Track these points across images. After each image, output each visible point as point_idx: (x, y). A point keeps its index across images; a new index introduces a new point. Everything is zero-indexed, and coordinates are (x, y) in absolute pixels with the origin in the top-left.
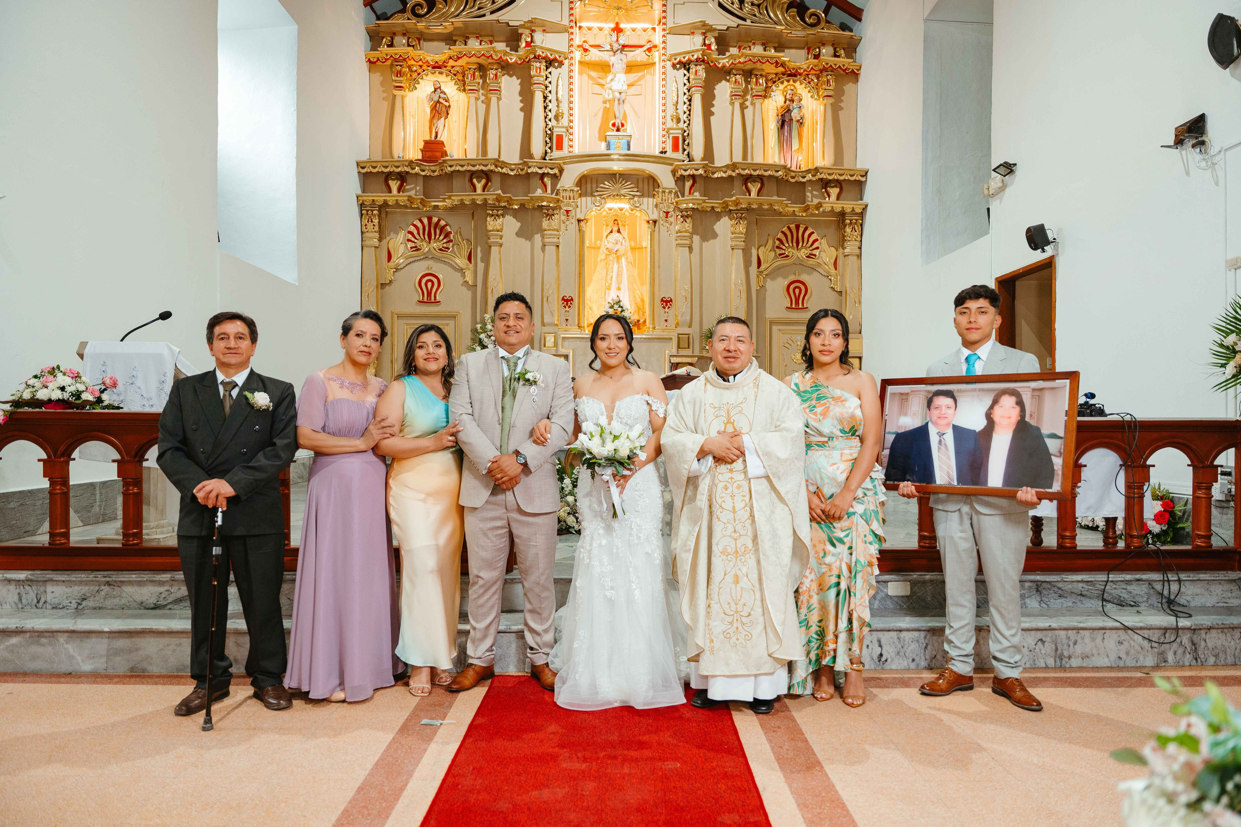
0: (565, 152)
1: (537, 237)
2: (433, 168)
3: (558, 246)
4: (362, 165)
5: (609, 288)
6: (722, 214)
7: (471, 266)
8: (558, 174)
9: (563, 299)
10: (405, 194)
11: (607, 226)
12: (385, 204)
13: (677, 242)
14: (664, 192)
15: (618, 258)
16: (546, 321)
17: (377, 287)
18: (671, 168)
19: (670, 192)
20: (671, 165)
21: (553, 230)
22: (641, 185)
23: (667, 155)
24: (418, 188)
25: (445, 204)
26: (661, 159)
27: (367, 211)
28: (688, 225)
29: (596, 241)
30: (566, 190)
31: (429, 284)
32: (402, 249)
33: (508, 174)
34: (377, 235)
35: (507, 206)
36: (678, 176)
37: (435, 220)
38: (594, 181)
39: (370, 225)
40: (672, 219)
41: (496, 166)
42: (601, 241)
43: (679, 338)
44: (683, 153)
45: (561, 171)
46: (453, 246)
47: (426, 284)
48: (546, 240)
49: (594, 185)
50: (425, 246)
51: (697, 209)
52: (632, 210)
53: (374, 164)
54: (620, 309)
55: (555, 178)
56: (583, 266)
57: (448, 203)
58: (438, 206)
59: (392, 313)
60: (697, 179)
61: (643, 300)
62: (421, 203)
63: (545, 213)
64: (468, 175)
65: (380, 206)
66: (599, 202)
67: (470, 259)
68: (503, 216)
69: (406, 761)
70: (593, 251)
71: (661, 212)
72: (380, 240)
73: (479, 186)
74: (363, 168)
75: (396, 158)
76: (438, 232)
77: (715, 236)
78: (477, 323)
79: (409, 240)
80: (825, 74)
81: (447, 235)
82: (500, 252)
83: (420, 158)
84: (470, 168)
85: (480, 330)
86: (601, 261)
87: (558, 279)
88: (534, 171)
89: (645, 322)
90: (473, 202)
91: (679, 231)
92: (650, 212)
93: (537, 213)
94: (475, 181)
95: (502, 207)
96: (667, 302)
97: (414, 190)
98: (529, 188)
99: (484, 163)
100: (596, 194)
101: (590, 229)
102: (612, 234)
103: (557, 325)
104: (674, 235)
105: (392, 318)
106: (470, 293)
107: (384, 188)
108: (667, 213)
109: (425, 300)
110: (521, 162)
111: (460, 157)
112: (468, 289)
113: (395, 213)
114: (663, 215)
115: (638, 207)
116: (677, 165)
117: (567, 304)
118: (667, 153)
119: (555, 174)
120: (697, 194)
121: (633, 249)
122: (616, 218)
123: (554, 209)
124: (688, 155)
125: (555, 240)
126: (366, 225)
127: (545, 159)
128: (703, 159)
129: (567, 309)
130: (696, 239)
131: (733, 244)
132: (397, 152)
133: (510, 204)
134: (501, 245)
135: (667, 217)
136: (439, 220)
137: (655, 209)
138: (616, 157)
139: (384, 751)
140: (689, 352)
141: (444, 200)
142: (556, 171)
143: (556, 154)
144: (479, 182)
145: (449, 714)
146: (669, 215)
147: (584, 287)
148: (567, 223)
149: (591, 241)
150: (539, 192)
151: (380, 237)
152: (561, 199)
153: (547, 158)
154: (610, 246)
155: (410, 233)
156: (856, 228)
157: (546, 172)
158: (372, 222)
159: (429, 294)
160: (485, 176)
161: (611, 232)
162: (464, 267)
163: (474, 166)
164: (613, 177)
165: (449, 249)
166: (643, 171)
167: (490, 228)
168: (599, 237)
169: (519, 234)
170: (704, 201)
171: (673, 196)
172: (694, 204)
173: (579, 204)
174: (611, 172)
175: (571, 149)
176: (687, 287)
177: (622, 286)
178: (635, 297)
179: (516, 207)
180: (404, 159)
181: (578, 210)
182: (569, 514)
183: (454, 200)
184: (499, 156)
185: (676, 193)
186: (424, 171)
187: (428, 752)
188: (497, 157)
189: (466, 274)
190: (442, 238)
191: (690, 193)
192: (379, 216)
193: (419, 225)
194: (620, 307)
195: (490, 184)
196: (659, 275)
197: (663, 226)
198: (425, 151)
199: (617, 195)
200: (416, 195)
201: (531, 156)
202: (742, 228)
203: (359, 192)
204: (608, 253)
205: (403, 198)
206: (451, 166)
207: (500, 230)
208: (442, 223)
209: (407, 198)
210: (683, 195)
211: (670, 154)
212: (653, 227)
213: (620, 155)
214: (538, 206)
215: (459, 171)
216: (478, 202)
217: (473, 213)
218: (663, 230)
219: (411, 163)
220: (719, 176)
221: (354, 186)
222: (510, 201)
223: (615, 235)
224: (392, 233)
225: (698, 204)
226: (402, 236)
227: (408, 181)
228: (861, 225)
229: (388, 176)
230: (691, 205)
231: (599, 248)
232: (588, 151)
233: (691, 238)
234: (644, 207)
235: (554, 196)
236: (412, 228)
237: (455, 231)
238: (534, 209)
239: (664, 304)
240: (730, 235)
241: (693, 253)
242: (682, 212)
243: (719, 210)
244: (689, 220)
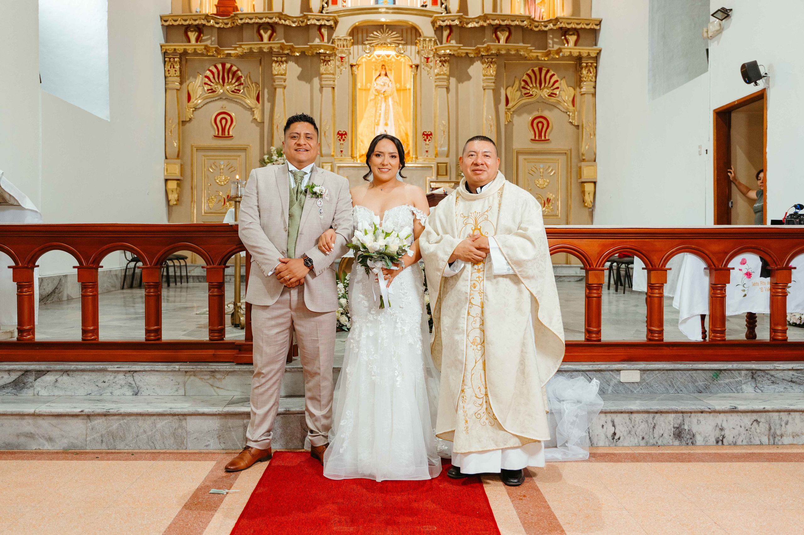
0: (339, 6)
1: (316, 80)
2: (226, 21)
3: (334, 88)
4: (165, 19)
5: (378, 124)
6: (475, 59)
7: (259, 106)
8: (334, 25)
9: (338, 133)
10: (202, 44)
11: (376, 70)
12: (185, 53)
13: (436, 84)
14: (425, 40)
15: (386, 98)
16: (323, 152)
17: (179, 124)
18: (430, 19)
19: (430, 40)
20: (431, 16)
21: (329, 74)
22: (405, 35)
23: (428, 8)
24: (213, 38)
25: (237, 52)
26: (422, 12)
27: (170, 58)
28: (446, 69)
29: (366, 84)
30: (340, 39)
31: (224, 122)
32: (200, 92)
33: (290, 26)
34: (178, 79)
35: (290, 53)
36: (437, 26)
37: (228, 66)
38: (365, 32)
39: (172, 71)
40: (431, 64)
41: (280, 19)
42: (371, 83)
43: (438, 167)
44: (441, 6)
45: (336, 23)
46: (243, 89)
47: (221, 121)
48: (323, 83)
49: (365, 35)
50: (220, 88)
51: (454, 55)
52: (397, 57)
53: (175, 18)
55: (331, 29)
56: (356, 105)
57: (239, 51)
58: (230, 54)
59: (192, 146)
60: (454, 29)
61: (407, 134)
62: (216, 51)
63: (322, 59)
64: (256, 27)
65: (181, 54)
66: (369, 49)
67: (258, 99)
68: (286, 62)
69: (195, 525)
70: (364, 92)
71: (423, 58)
72: (181, 83)
73: (266, 36)
74: (166, 21)
75: (194, 13)
76: (231, 76)
77: (469, 78)
78: (264, 154)
79: (206, 84)
81: (239, 79)
82: (284, 93)
83: (215, 12)
84: (257, 21)
85: (267, 161)
86: (371, 100)
87: (334, 116)
88: (313, 23)
89: (409, 153)
90: (261, 49)
91: (438, 74)
92: (413, 58)
93: (315, 60)
94: (262, 32)
95: (285, 54)
96: (427, 135)
97: (210, 40)
98: (308, 37)
99: (270, 16)
100: (366, 42)
101: (361, 73)
102: (380, 77)
103: (333, 156)
104: (433, 78)
105: (192, 150)
106: (258, 129)
107: (184, 38)
108: (428, 59)
109: (220, 135)
110: (302, 15)
111: (249, 12)
112: (257, 126)
113: (194, 59)
114: (424, 60)
115: (402, 54)
116: (436, 17)
117: (342, 138)
118: (428, 7)
119: (331, 26)
120: (453, 42)
121: (398, 90)
122: (383, 63)
123: (330, 55)
124: (446, 8)
125: (332, 83)
126: (169, 71)
127: (322, 12)
128: (458, 12)
129: (342, 142)
130: (453, 80)
131: (485, 85)
132: (195, 7)
133: (292, 52)
134: (285, 87)
135: (427, 62)
136: (231, 66)
137: (417, 55)
138: (383, 10)
139: (177, 516)
140: (447, 178)
141: (235, 49)
142: (332, 23)
143: (332, 8)
144: (265, 33)
145: (235, 485)
146: (430, 60)
147: (356, 123)
148: (342, 68)
149: (362, 83)
150: (317, 41)
151: (181, 81)
152: (336, 47)
153: (324, 12)
154: (378, 87)
155: (207, 77)
156: (591, 69)
157: (323, 23)
158: (174, 67)
159: (223, 130)
160: (269, 27)
161: (380, 75)
162: (253, 106)
163: (261, 19)
164: (380, 27)
165: (240, 91)
166: (406, 22)
167: (275, 72)
168: (369, 80)
169: (300, 78)
170: (459, 48)
171: (432, 44)
172: (450, 50)
173: (351, 51)
174: (379, 24)
175: (345, 4)
176: (445, 122)
177: (389, 123)
178: (400, 131)
179: (298, 54)
180: (201, 13)
181: (351, 56)
182: (342, 314)
183: (244, 49)
184: (283, 10)
185: (435, 41)
186: (218, 23)
187: (215, 517)
188: (280, 11)
189: (255, 112)
190: (234, 81)
191: (447, 41)
192: (180, 63)
193: (214, 70)
195: (275, 34)
196: (421, 113)
197: (424, 71)
198: (219, 7)
199: (385, 44)
200: (211, 44)
201: (310, 10)
202: (492, 71)
203: (163, 42)
204: (377, 94)
205: (200, 47)
206: (241, 19)
207: (284, 75)
208: (234, 68)
209: (203, 47)
210: (441, 43)
211: (430, 7)
212: (415, 71)
213: (387, 8)
214: (317, 53)
215: (248, 23)
216: (265, 50)
217: (261, 60)
218: (424, 73)
219: (207, 17)
220: (473, 26)
221: (158, 37)
222: (292, 49)
223: (383, 78)
224: (191, 78)
225: (455, 51)
226: (200, 79)
227: (205, 32)
228: (595, 67)
229: (187, 28)
230: (448, 51)
231: (369, 90)
232: (359, 5)
233: (449, 80)
234: (408, 53)
235: (330, 44)
236: (208, 73)
237: (246, 75)
238: (313, 56)
239: (426, 137)
240: (482, 77)
241: (450, 92)
242: (440, 57)
243: (472, 55)
244: (446, 65)
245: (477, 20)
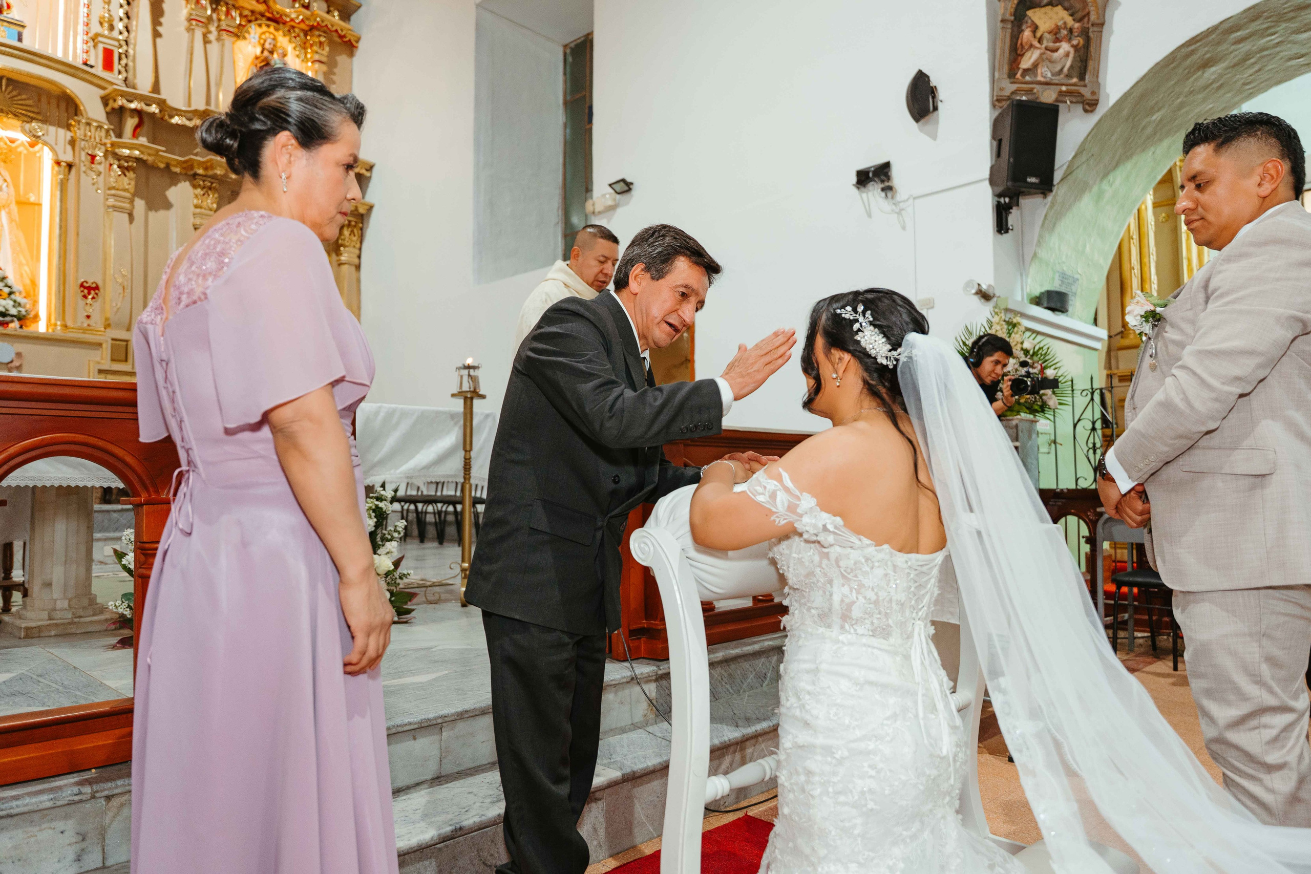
6: (182, 177)
13: (109, 203)
14: (89, 124)
18: (100, 92)
19: (100, 127)
20: (102, 87)
22: (45, 105)
23: (94, 71)
26: (83, 73)
28: (128, 182)
36: (113, 107)
40: (102, 167)
43: (112, 346)
44: (121, 76)
51: (145, 161)
52: (29, 142)
54: (7, 290)
60: (146, 119)
71: (83, 154)
77: (168, 206)
80: (317, 33)
91: (112, 188)
92: (59, 149)
96: (90, 289)
104: (105, 192)
108: (93, 157)
114: (84, 158)
115: (40, 137)
116: (109, 89)
118: (94, 68)
120: (143, 140)
124: (128, 81)
128: (153, 94)
130: (140, 204)
135: (93, 162)
137: (70, 146)
138: (6, 49)
140: (128, 365)
146: (97, 160)
156: (356, 231)
166: (51, 82)
170: (156, 152)
171: (103, 133)
172: (139, 152)
176: (124, 270)
185: (108, 130)
191: (134, 136)
194: (7, 286)
196: (78, 247)
197: (84, 177)
202: (208, 202)
210: (121, 137)
211: (99, 70)
212: (66, 172)
218: (86, 180)
220: (180, 122)
225: (147, 154)
228: (361, 229)
230: (135, 153)
233: (132, 202)
234: (50, 139)
239: (86, 291)
240: (192, 209)
241: (135, 223)
242: (119, 160)
243: (178, 170)
244: (131, 174)
245: (190, 115)
